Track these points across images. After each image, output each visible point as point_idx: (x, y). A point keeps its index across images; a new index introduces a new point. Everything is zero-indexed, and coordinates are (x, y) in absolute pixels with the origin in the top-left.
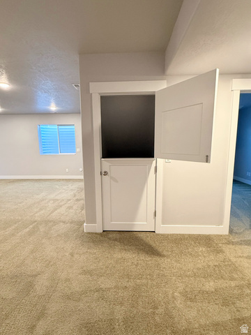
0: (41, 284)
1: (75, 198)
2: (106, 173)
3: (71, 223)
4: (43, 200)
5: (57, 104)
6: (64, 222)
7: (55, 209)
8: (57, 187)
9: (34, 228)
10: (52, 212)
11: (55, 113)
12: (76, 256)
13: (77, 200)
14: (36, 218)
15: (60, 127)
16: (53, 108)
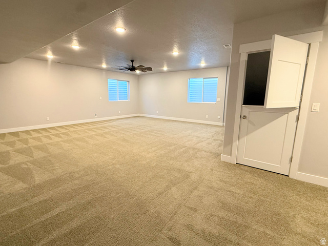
0: (194, 177)
1: (213, 138)
2: (245, 117)
3: (211, 153)
4: (189, 135)
5: (206, 61)
6: (205, 151)
7: (199, 143)
8: (199, 128)
9: (185, 150)
10: (197, 144)
11: (203, 68)
12: (214, 171)
13: (215, 140)
14: (186, 145)
15: (205, 80)
16: (203, 64)
